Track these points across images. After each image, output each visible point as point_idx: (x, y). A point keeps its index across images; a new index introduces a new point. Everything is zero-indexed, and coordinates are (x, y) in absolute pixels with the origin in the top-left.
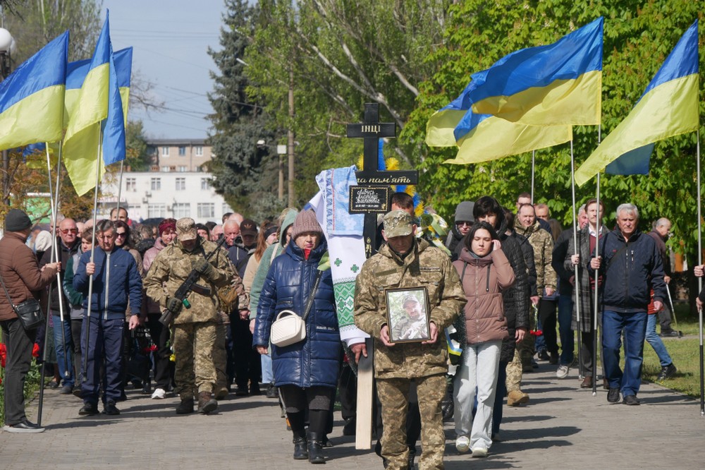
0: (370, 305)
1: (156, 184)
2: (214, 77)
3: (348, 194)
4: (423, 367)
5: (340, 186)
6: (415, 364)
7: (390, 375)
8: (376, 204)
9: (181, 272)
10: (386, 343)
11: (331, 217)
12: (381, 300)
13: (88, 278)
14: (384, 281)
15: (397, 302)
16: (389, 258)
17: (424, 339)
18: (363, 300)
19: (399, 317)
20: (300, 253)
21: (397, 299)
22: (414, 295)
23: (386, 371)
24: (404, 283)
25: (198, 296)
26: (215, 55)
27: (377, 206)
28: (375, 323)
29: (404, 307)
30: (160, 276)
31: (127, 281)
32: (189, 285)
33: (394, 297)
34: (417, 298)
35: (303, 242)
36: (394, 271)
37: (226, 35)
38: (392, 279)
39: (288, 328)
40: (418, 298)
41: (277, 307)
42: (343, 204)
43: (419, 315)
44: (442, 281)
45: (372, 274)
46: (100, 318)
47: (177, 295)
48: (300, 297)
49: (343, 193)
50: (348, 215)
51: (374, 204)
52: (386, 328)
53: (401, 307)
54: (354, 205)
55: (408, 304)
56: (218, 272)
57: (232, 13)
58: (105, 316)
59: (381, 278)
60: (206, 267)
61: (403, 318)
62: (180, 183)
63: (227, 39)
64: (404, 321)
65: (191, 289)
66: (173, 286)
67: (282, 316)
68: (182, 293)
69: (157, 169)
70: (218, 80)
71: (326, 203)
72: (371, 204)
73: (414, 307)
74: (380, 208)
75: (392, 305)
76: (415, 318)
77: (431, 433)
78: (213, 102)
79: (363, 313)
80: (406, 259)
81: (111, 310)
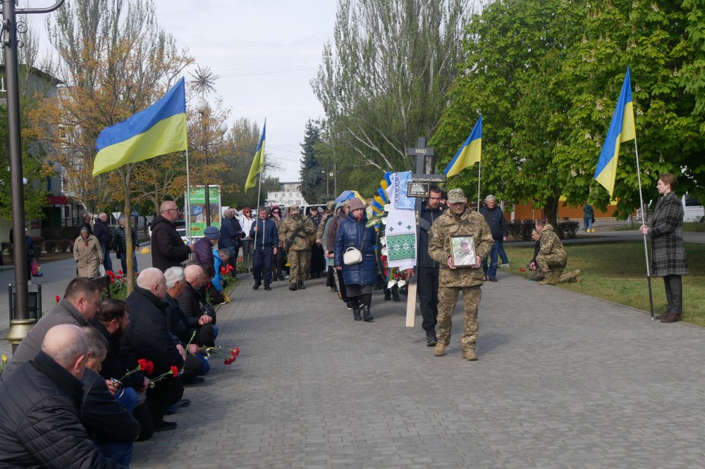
0: (439, 245)
1: (284, 195)
2: (302, 153)
3: (407, 186)
4: (470, 280)
5: (402, 182)
6: (466, 279)
7: (451, 285)
9: (292, 229)
10: (451, 267)
11: (397, 199)
12: (445, 241)
13: (255, 233)
14: (448, 230)
16: (450, 217)
17: (474, 265)
18: (435, 242)
20: (356, 219)
23: (448, 282)
24: (460, 231)
25: (299, 239)
26: (302, 145)
28: (444, 255)
30: (284, 230)
31: (272, 232)
32: (296, 234)
33: (456, 241)
35: (357, 214)
36: (454, 224)
37: (306, 138)
38: (453, 229)
39: (352, 256)
40: (470, 242)
41: (345, 245)
42: (404, 192)
44: (481, 231)
45: (441, 226)
46: (261, 249)
47: (291, 238)
48: (358, 240)
49: (404, 186)
50: (406, 198)
52: (450, 258)
55: (463, 244)
56: (307, 229)
57: (308, 130)
58: (263, 248)
59: (446, 228)
60: (303, 226)
62: (291, 194)
63: (307, 139)
65: (296, 236)
66: (289, 234)
67: (349, 250)
68: (293, 237)
69: (284, 191)
70: (304, 154)
71: (394, 191)
76: (467, 253)
77: (472, 324)
78: (303, 162)
79: (435, 249)
80: (462, 217)
81: (265, 245)
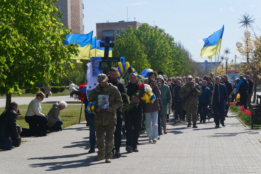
8: (107, 67)
15: (101, 98)
19: (101, 103)
21: (101, 97)
22: (106, 96)
27: (107, 68)
29: (103, 100)
34: (107, 97)
43: (107, 102)
51: (106, 67)
53: (102, 100)
54: (101, 67)
61: (102, 103)
64: (103, 104)
72: (105, 67)
73: (106, 100)
74: (108, 68)
75: (99, 99)
